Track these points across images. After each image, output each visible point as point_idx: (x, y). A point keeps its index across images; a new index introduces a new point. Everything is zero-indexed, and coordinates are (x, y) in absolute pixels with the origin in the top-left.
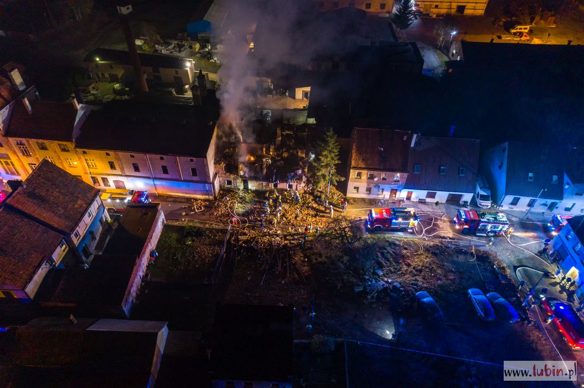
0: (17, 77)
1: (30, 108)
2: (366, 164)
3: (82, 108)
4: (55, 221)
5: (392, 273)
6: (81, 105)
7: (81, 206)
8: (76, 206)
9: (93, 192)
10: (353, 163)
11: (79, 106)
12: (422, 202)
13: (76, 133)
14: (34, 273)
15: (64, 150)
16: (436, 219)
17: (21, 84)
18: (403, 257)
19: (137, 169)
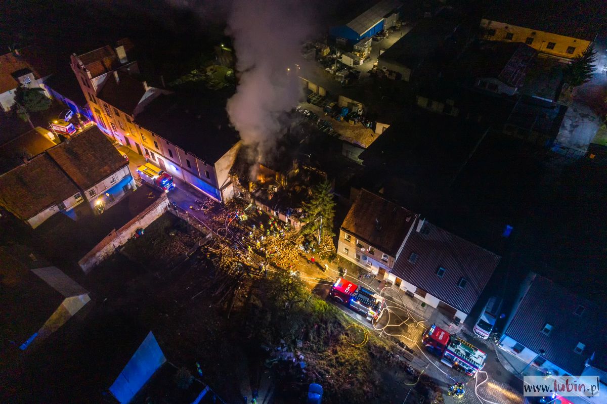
0: (121, 52)
1: (118, 80)
2: (357, 231)
4: (77, 177)
5: (312, 350)
6: (150, 88)
7: (105, 171)
8: (102, 170)
9: (122, 163)
10: (344, 224)
12: (409, 294)
13: (138, 110)
14: (41, 211)
15: (129, 120)
18: (337, 341)
19: (171, 155)
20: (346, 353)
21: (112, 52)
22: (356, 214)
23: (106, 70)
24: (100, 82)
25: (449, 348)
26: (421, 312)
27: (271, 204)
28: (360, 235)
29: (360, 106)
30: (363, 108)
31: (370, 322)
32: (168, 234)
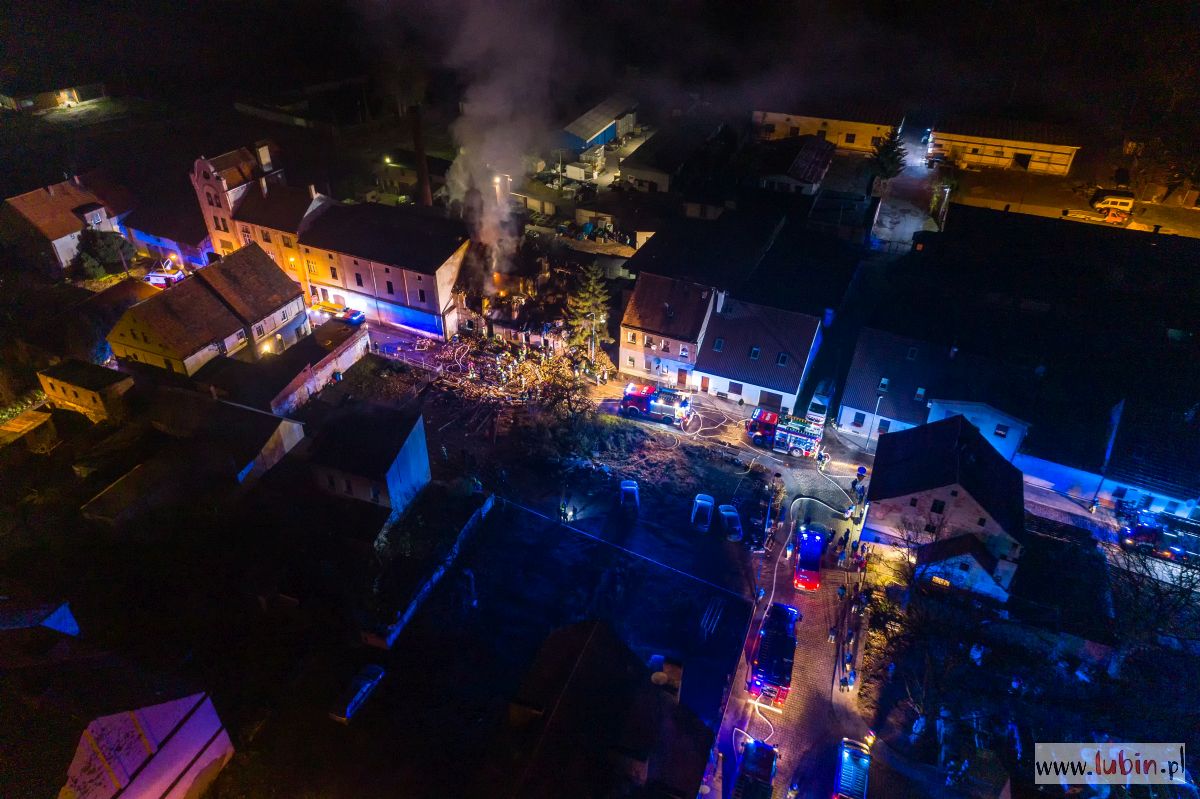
0: (265, 156)
1: (266, 190)
2: (643, 323)
3: (319, 199)
4: (240, 306)
6: (318, 195)
7: (275, 301)
8: (270, 299)
9: (296, 292)
10: (625, 319)
11: (316, 196)
12: (722, 397)
13: (303, 226)
14: (199, 349)
15: (287, 245)
16: (730, 422)
17: (268, 164)
18: (642, 447)
19: (360, 283)
20: (656, 456)
21: (251, 156)
22: (638, 305)
23: (245, 180)
24: (238, 197)
25: (779, 425)
26: (739, 411)
27: (517, 326)
28: (649, 328)
29: (609, 219)
30: (612, 222)
31: (679, 428)
32: (379, 375)
